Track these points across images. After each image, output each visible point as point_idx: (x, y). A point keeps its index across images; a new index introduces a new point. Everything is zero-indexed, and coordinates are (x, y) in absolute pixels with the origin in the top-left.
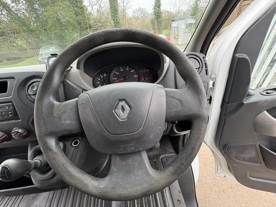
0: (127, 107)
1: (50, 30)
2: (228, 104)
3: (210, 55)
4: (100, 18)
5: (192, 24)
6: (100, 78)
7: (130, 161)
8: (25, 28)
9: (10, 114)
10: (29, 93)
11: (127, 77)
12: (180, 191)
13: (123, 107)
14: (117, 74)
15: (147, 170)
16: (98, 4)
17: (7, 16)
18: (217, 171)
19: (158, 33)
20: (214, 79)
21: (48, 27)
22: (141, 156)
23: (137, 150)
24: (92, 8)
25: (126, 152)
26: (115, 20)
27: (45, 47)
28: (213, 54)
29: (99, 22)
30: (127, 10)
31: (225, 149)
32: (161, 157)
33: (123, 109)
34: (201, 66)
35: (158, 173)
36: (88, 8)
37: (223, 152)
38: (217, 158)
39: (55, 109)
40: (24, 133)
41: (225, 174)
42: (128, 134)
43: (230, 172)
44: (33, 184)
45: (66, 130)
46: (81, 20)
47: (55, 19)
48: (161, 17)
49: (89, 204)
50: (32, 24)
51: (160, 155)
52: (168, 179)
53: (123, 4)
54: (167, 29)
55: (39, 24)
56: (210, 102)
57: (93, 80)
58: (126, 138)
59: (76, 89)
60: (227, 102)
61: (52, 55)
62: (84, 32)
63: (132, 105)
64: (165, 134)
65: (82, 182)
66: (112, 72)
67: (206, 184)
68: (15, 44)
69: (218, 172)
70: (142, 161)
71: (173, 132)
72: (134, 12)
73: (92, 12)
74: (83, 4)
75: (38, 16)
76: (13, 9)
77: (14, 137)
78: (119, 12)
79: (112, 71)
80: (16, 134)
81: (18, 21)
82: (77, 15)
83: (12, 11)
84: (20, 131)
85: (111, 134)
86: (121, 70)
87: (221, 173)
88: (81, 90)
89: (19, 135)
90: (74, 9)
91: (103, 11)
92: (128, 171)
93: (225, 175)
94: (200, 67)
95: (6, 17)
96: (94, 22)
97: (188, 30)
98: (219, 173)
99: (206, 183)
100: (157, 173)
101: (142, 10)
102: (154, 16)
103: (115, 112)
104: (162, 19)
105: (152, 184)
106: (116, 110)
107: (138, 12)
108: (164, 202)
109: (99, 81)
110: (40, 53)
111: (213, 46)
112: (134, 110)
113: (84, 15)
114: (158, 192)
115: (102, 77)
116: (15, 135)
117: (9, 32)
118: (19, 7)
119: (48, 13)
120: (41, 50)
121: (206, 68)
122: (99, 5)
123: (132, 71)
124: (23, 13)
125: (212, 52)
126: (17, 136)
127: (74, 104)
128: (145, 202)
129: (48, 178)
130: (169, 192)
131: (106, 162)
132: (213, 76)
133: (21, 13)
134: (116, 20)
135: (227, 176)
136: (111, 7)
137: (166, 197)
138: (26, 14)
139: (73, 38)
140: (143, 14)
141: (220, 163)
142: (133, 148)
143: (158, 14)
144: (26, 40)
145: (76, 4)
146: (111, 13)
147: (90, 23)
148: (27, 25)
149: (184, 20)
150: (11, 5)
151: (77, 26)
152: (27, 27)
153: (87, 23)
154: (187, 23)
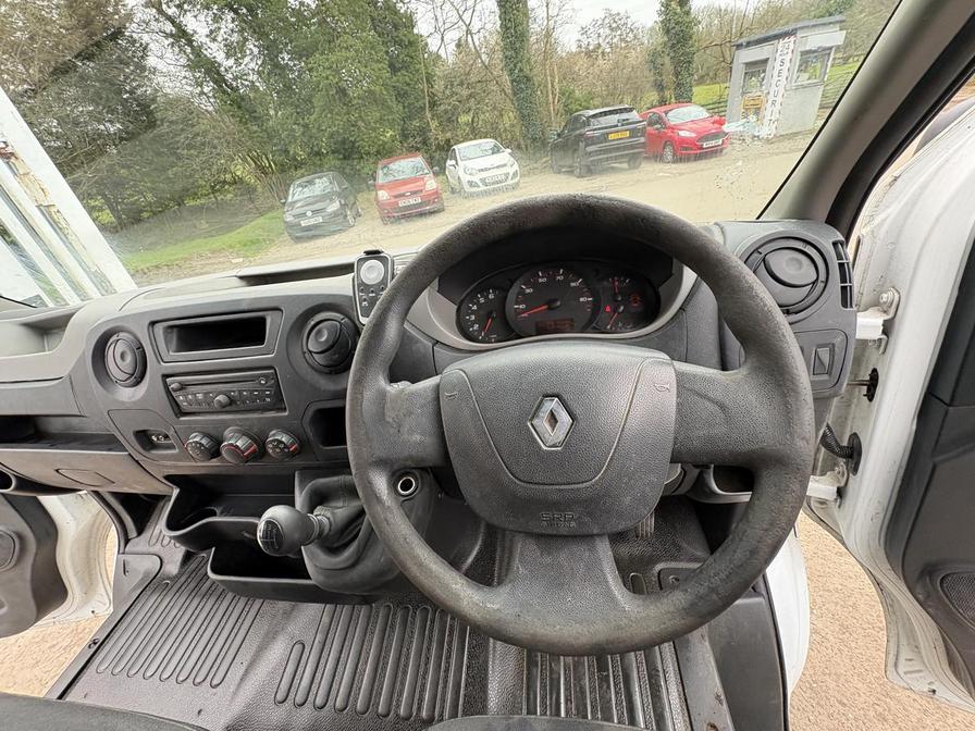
0: (564, 418)
1: (316, 126)
2: (949, 405)
3: (878, 220)
4: (468, 69)
5: (830, 48)
6: (478, 303)
7: (564, 556)
8: (255, 128)
9: (268, 396)
10: (311, 349)
11: (559, 303)
12: (723, 697)
13: (552, 414)
14: (528, 291)
15: (608, 587)
16: (461, 23)
17: (215, 98)
18: (896, 665)
19: (673, 100)
20: (890, 307)
21: (312, 118)
22: (593, 549)
23: (585, 531)
24: (442, 40)
25: (555, 532)
26: (516, 71)
27: (305, 179)
28: (892, 217)
29: (461, 84)
30: (559, 30)
31: (930, 579)
32: (659, 567)
33: (553, 419)
34: (822, 277)
35: (641, 602)
36: (429, 40)
37: (919, 589)
38: (898, 613)
39: (388, 405)
40: (292, 444)
41: (931, 683)
42: (562, 487)
43: (956, 675)
44: (309, 578)
45: (411, 457)
46: (408, 84)
47: (333, 92)
48: (691, 38)
49: (423, 665)
50: (272, 112)
51: (653, 561)
52: (669, 624)
53: (545, 9)
54: (714, 79)
55: (290, 109)
56: (868, 390)
57: (458, 310)
58: (555, 497)
59: (418, 341)
60: (947, 400)
61: (368, 253)
62: (414, 123)
63: (578, 411)
64: (677, 493)
65: (447, 587)
66: (513, 287)
67: (844, 705)
68: (228, 176)
69: (901, 669)
70: (598, 563)
71: (707, 490)
72: (584, 31)
73: (442, 53)
74: (415, 31)
75: (288, 87)
76: (229, 76)
77: (271, 451)
78: (533, 39)
79: (512, 284)
80: (277, 446)
81: (239, 107)
82: (394, 69)
83: (225, 81)
84: (285, 439)
85: (520, 480)
86: (540, 280)
87: (917, 675)
88: (430, 345)
89: (282, 450)
90: (387, 52)
91: (477, 44)
92: (558, 583)
93: (934, 687)
94: (817, 278)
95: (212, 100)
96: (446, 87)
97: (809, 79)
98: (905, 673)
99: (840, 702)
100: (637, 602)
101: (615, 22)
102: (661, 38)
103: (532, 425)
104: (692, 46)
105: (619, 628)
106: (535, 422)
107: (601, 31)
108: (660, 719)
109: (473, 312)
110: (290, 199)
111: (891, 185)
112: (582, 424)
113: (417, 67)
114: (635, 651)
115: (482, 300)
116: (275, 447)
117: (216, 141)
118: (243, 66)
119: (315, 74)
120: (292, 189)
121: (843, 280)
122: (465, 28)
123: (573, 284)
124: (253, 82)
125: (888, 207)
126: (278, 450)
127: (431, 395)
128: (592, 702)
129: (341, 566)
130: (681, 689)
131: (475, 553)
132: (885, 297)
133: (247, 83)
134: (521, 70)
135: (942, 693)
136: (505, 27)
137: (666, 701)
138: (258, 84)
139: (379, 146)
140: (619, 32)
141: (911, 635)
142: (573, 524)
143: (677, 29)
144: (255, 163)
145: (395, 34)
146: (505, 49)
147: (433, 90)
148: (259, 118)
149: (792, 39)
150: (225, 63)
151: (394, 105)
152: (259, 122)
153: (423, 91)
154: (803, 49)
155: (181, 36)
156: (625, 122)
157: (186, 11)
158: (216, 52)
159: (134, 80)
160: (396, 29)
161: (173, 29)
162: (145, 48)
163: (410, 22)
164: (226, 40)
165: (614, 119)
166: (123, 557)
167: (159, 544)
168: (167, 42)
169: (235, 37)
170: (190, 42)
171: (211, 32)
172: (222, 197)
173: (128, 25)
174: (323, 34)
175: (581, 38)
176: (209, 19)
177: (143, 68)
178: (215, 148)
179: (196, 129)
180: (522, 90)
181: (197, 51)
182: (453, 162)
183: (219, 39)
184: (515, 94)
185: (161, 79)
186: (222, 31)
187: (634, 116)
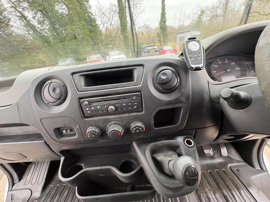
1: (67, 45)
5: (197, 35)
8: (47, 45)
9: (135, 105)
10: (158, 82)
16: (109, 22)
17: (33, 35)
19: (163, 45)
21: (66, 43)
24: (104, 26)
26: (125, 35)
27: (63, 59)
29: (109, 37)
36: (100, 26)
46: (94, 36)
47: (72, 36)
48: (167, 31)
55: (58, 40)
62: (96, 46)
68: (37, 58)
73: (104, 29)
74: (96, 23)
81: (41, 39)
83: (37, 31)
86: (220, 63)
89: (140, 130)
96: (105, 38)
101: (147, 27)
102: (160, 30)
107: (143, 28)
110: (59, 65)
113: (97, 32)
118: (43, 27)
120: (59, 62)
123: (232, 64)
124: (46, 32)
133: (44, 32)
136: (121, 24)
138: (48, 32)
139: (86, 52)
143: (163, 28)
144: (46, 55)
145: (90, 23)
146: (121, 29)
147: (102, 38)
148: (48, 42)
149: (189, 33)
150: (37, 26)
151: (90, 41)
152: (48, 43)
153: (99, 38)
154: (192, 35)
155: (23, 17)
156: (154, 49)
157: (25, 10)
158: (35, 23)
159: (4, 28)
160: (91, 22)
161: (20, 15)
162: (10, 19)
163: (95, 21)
164: (38, 19)
165: (151, 48)
166: (11, 193)
167: (30, 184)
168: (17, 18)
169: (42, 19)
170: (26, 19)
171: (33, 17)
172: (34, 64)
173: (4, 12)
174: (70, 21)
175: (138, 29)
176: (33, 13)
177: (8, 25)
178: (33, 49)
179: (26, 44)
180: (126, 40)
181: (28, 22)
182: (109, 56)
183: (36, 19)
184: (124, 40)
185: (15, 29)
186: (37, 17)
187: (156, 47)
